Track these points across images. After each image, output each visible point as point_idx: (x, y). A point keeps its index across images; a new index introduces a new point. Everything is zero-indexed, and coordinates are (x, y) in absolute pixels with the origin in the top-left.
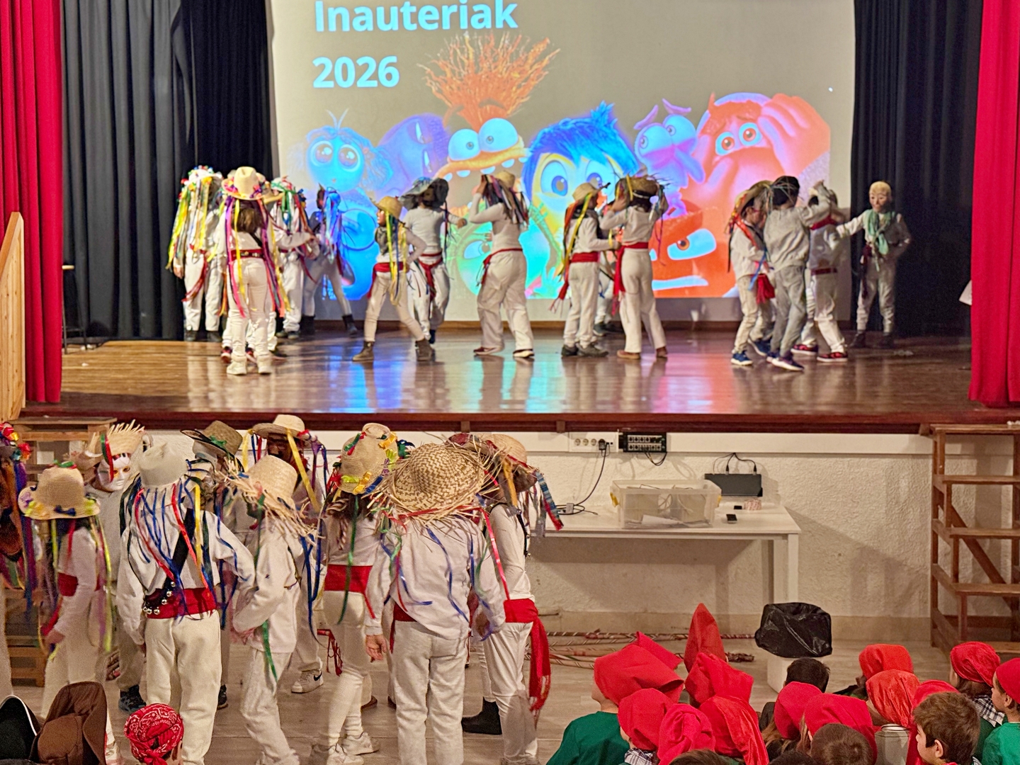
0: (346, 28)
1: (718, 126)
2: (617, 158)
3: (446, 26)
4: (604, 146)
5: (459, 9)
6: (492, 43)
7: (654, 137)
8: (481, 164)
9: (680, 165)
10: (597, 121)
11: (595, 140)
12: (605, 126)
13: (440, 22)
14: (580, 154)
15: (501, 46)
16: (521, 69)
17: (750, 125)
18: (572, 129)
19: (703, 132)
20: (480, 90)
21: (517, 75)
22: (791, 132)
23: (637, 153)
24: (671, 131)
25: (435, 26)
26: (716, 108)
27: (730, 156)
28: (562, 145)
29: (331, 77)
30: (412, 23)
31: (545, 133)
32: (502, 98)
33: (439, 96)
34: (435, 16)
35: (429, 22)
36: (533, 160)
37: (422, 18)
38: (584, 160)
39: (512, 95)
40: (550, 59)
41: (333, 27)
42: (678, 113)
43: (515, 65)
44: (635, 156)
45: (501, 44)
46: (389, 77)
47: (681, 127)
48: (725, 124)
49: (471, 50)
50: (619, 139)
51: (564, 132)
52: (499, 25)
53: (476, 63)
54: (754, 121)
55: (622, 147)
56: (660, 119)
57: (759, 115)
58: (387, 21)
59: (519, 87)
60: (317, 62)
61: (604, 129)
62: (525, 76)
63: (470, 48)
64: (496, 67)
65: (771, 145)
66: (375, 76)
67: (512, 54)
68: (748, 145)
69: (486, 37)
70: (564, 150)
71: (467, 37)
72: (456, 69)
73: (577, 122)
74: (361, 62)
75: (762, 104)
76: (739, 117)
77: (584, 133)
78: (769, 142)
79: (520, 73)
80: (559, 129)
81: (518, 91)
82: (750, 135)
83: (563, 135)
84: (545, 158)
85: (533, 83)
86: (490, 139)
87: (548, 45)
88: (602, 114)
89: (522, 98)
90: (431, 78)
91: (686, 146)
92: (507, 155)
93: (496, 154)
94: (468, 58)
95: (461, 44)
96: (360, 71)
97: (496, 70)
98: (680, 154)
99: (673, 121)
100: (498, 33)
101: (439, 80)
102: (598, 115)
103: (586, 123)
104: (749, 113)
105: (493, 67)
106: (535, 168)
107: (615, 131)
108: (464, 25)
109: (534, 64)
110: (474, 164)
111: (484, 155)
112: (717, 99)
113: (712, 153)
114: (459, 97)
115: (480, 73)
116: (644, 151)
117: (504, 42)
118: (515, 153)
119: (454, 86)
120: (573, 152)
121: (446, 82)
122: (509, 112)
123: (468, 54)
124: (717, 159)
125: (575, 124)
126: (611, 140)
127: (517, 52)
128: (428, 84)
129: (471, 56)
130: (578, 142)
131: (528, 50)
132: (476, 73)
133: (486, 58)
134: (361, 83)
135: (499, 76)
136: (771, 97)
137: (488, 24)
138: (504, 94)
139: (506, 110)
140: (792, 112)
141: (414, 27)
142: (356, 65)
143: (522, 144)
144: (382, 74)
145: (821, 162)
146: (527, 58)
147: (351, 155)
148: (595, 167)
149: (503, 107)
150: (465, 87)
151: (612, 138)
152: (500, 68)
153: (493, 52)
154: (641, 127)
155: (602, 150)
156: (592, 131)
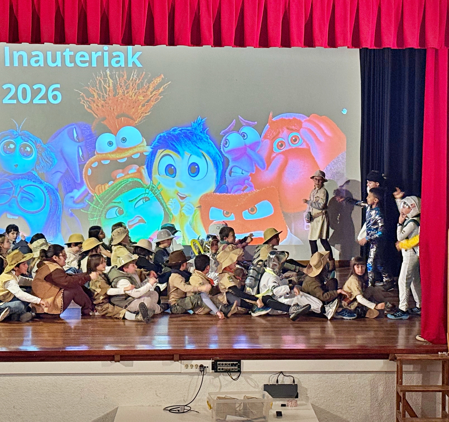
0: (25, 64)
1: (275, 134)
2: (209, 153)
3: (94, 64)
4: (200, 145)
5: (103, 54)
6: (125, 77)
7: (234, 140)
8: (117, 156)
9: (250, 157)
10: (195, 129)
11: (194, 141)
12: (201, 132)
13: (90, 62)
14: (184, 151)
15: (131, 79)
16: (145, 94)
17: (295, 134)
18: (179, 134)
19: (265, 137)
20: (117, 107)
21: (142, 98)
22: (322, 139)
23: (222, 150)
24: (244, 136)
25: (87, 65)
26: (274, 122)
27: (282, 153)
28: (172, 144)
29: (15, 97)
30: (71, 62)
31: (161, 136)
32: (132, 113)
33: (89, 110)
34: (87, 58)
35: (82, 62)
36: (153, 154)
37: (78, 59)
38: (187, 154)
39: (139, 111)
40: (164, 88)
41: (16, 64)
42: (249, 125)
43: (141, 91)
45: (132, 77)
46: (55, 97)
47: (252, 135)
48: (279, 132)
49: (111, 81)
50: (210, 140)
51: (173, 136)
52: (130, 65)
53: (115, 89)
54: (298, 131)
55: (212, 146)
56: (237, 129)
57: (301, 127)
58: (54, 61)
59: (143, 106)
60: (5, 87)
61: (200, 134)
62: (148, 98)
64: (128, 92)
65: (309, 147)
66: (45, 97)
67: (138, 84)
68: (294, 146)
69: (121, 73)
70: (174, 148)
71: (108, 72)
72: (100, 92)
73: (183, 130)
74: (35, 87)
75: (303, 121)
76: (288, 129)
77: (186, 136)
78: (307, 145)
80: (170, 134)
81: (143, 108)
82: (295, 140)
83: (173, 137)
84: (160, 153)
85: (153, 103)
86: (124, 140)
87: (162, 79)
88: (199, 124)
89: (146, 113)
90: (84, 99)
91: (254, 146)
92: (136, 150)
93: (127, 150)
94: (109, 87)
95: (104, 77)
96: (35, 93)
97: (128, 94)
98: (249, 151)
99: (245, 130)
100: (129, 71)
101: (89, 100)
102: (196, 125)
103: (188, 130)
104: (295, 126)
105: (126, 92)
106: (154, 159)
107: (207, 136)
108: (106, 64)
109: (154, 91)
110: (113, 156)
111: (119, 150)
112: (273, 117)
113: (271, 151)
114: (103, 111)
115: (117, 97)
116: (226, 149)
117: (133, 76)
118: (140, 149)
119: (99, 105)
120: (180, 149)
121: (94, 102)
122: (136, 122)
123: (109, 83)
124: (274, 155)
125: (181, 130)
127: (142, 83)
128: (82, 103)
129: (111, 85)
130: (183, 142)
131: (149, 82)
132: (114, 96)
133: (121, 86)
134: (36, 101)
135: (130, 98)
136: (309, 117)
137: (122, 64)
138: (133, 110)
139: (135, 121)
140: (322, 126)
141: (72, 65)
142: (32, 89)
143: (145, 143)
144: (50, 95)
145: (341, 158)
146: (149, 87)
147: (28, 149)
148: (194, 159)
149: (132, 119)
150: (107, 105)
151: (206, 140)
152: (130, 93)
153: (125, 83)
154: (225, 134)
155: (199, 148)
156: (193, 135)
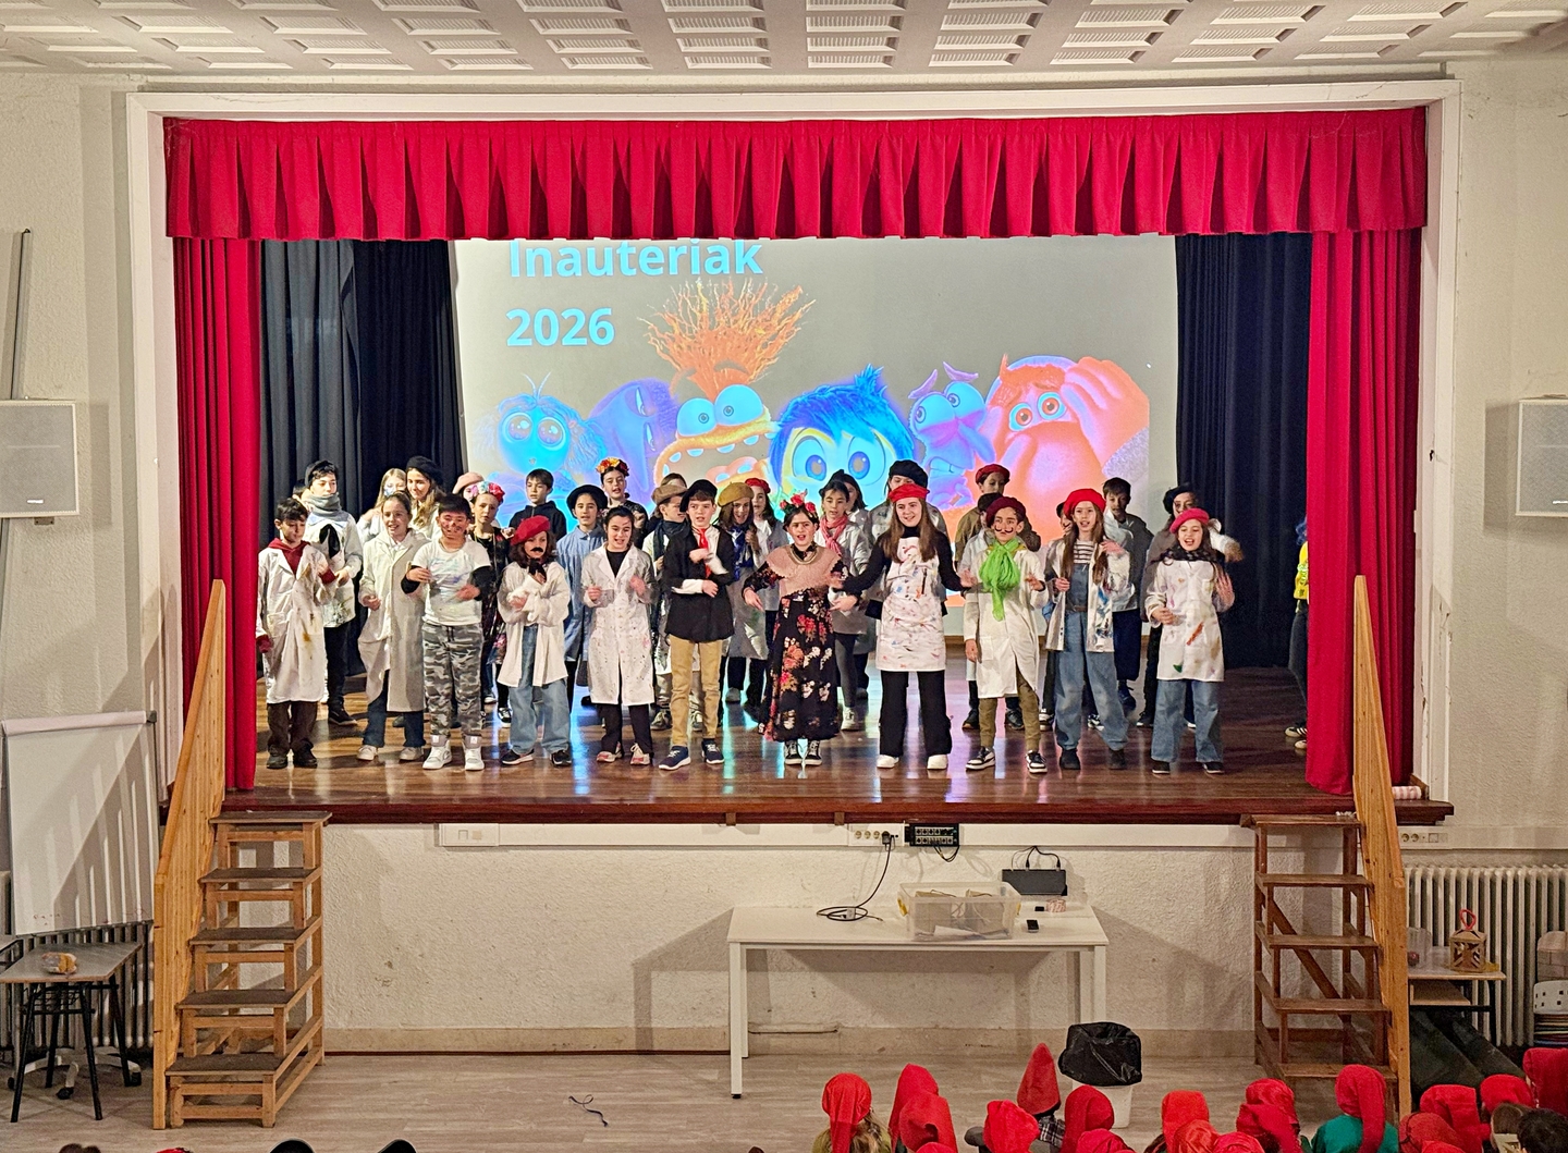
0: (548, 273)
1: (1012, 396)
2: (887, 434)
3: (673, 271)
4: (870, 418)
5: (689, 251)
6: (731, 293)
7: (935, 409)
8: (718, 440)
9: (965, 442)
10: (862, 388)
11: (860, 411)
12: (872, 394)
13: (667, 265)
14: (841, 429)
15: (741, 297)
16: (768, 323)
17: (1050, 395)
18: (831, 397)
19: (994, 403)
20: (715, 351)
21: (761, 331)
22: (1101, 403)
23: (912, 427)
24: (954, 401)
25: (661, 271)
26: (1010, 373)
27: (1026, 432)
28: (817, 417)
29: (529, 333)
30: (631, 268)
31: (797, 403)
32: (742, 360)
33: (664, 356)
34: (660, 259)
35: (653, 266)
36: (783, 437)
37: (644, 261)
38: (846, 436)
39: (757, 356)
40: (802, 312)
41: (531, 273)
42: (962, 379)
43: (760, 320)
44: (910, 432)
45: (743, 293)
46: (602, 333)
47: (968, 397)
48: (1020, 393)
49: (705, 301)
50: (889, 410)
51: (822, 402)
52: (740, 270)
53: (711, 317)
54: (1056, 389)
55: (893, 420)
56: (941, 386)
57: (1062, 382)
58: (600, 266)
59: (765, 346)
60: (511, 315)
61: (871, 397)
62: (773, 332)
63: (704, 300)
64: (736, 321)
65: (1078, 419)
66: (584, 333)
67: (756, 306)
68: (1049, 419)
69: (723, 284)
70: (822, 424)
71: (700, 285)
72: (685, 322)
73: (838, 390)
74: (566, 314)
75: (1065, 370)
76: (1037, 385)
77: (845, 402)
78: (1074, 416)
79: (765, 330)
80: (814, 398)
81: (764, 351)
82: (1051, 407)
83: (820, 405)
84: (796, 434)
85: (782, 341)
86: (729, 410)
87: (800, 294)
88: (869, 380)
89: (769, 360)
90: (655, 335)
91: (972, 419)
92: (751, 430)
93: (735, 429)
94: (701, 311)
95: (692, 293)
96: (567, 325)
97: (736, 325)
98: (963, 428)
99: (957, 389)
100: (739, 280)
101: (665, 337)
102: (863, 381)
103: (848, 391)
104: (1050, 380)
105: (732, 321)
106: (785, 446)
107: (885, 401)
108: (696, 270)
109: (783, 318)
110: (710, 441)
111: (721, 430)
112: (1009, 363)
113: (1005, 429)
114: (691, 358)
115: (716, 330)
116: (920, 426)
117: (746, 291)
118: (759, 428)
119: (683, 345)
120: (832, 425)
121: (674, 340)
122: (752, 377)
123: (701, 305)
124: (1011, 436)
125: (834, 391)
126: (880, 411)
127: (762, 303)
128: (651, 342)
129: (705, 308)
130: (838, 414)
131: (776, 301)
132: (711, 328)
133: (723, 310)
134: (567, 341)
135: (740, 332)
136: (1077, 362)
137: (725, 268)
138: (746, 354)
139: (749, 375)
140: (1102, 378)
141: (634, 272)
142: (560, 318)
143: (768, 416)
144: (593, 329)
145: (1139, 441)
146: (774, 311)
147: (555, 430)
148: (861, 445)
149: (744, 371)
150: (698, 346)
151: (882, 409)
152: (741, 323)
153: (731, 303)
154: (918, 396)
155: (868, 424)
156: (857, 400)
